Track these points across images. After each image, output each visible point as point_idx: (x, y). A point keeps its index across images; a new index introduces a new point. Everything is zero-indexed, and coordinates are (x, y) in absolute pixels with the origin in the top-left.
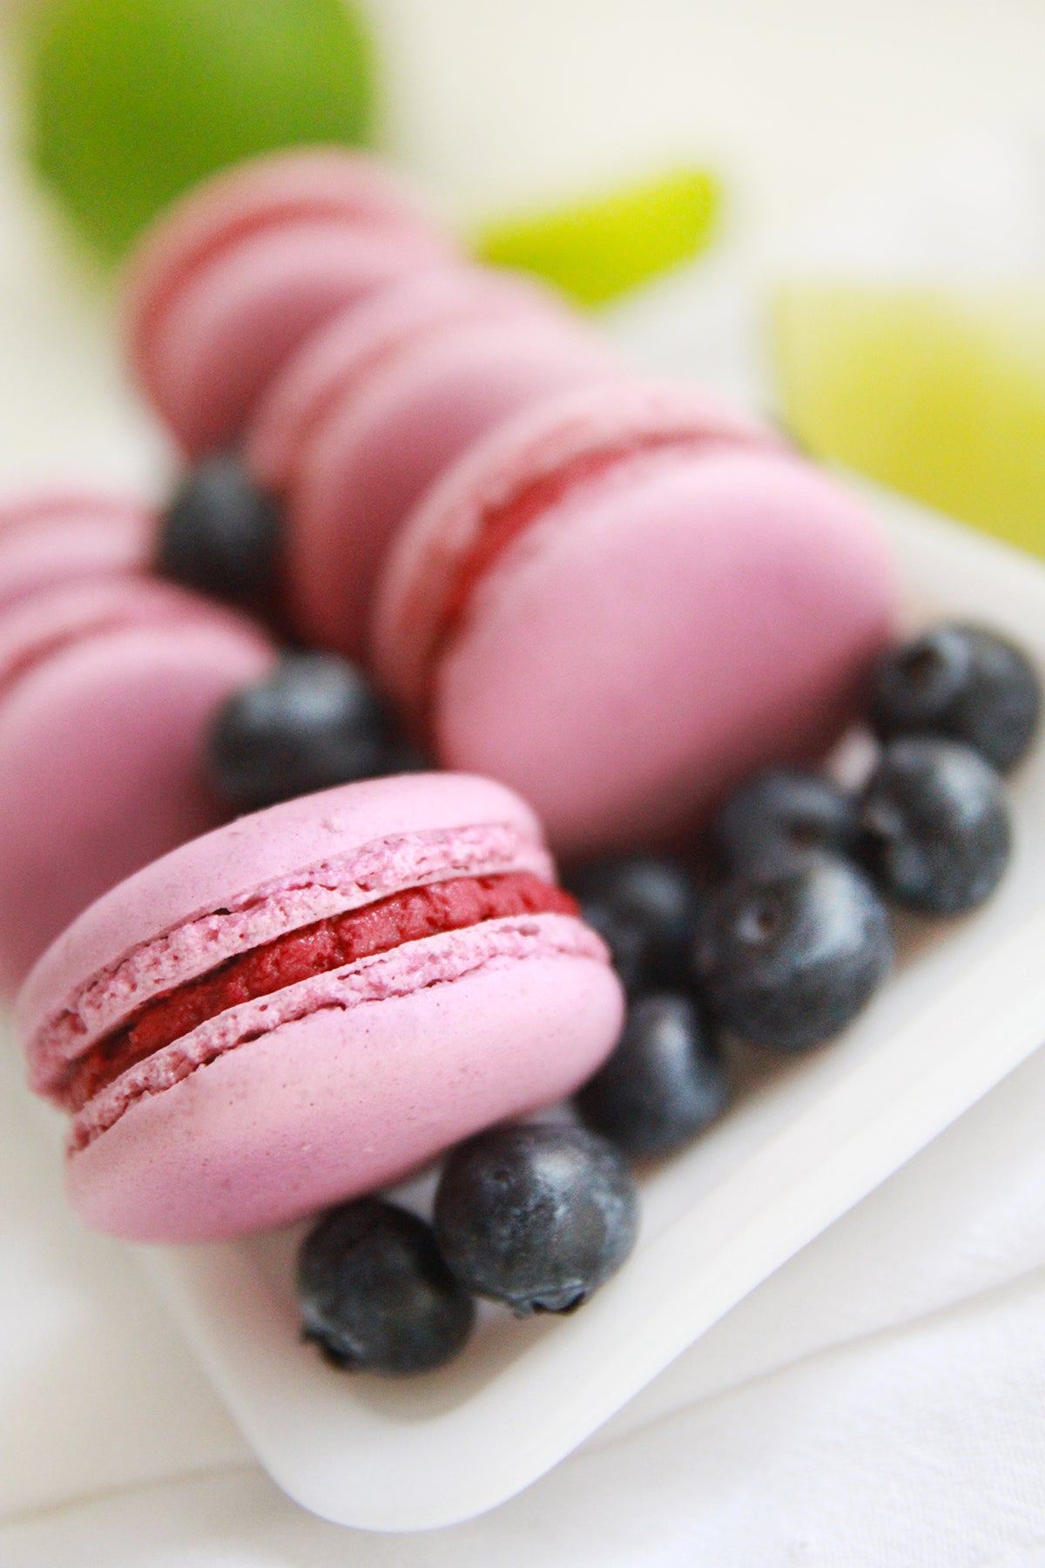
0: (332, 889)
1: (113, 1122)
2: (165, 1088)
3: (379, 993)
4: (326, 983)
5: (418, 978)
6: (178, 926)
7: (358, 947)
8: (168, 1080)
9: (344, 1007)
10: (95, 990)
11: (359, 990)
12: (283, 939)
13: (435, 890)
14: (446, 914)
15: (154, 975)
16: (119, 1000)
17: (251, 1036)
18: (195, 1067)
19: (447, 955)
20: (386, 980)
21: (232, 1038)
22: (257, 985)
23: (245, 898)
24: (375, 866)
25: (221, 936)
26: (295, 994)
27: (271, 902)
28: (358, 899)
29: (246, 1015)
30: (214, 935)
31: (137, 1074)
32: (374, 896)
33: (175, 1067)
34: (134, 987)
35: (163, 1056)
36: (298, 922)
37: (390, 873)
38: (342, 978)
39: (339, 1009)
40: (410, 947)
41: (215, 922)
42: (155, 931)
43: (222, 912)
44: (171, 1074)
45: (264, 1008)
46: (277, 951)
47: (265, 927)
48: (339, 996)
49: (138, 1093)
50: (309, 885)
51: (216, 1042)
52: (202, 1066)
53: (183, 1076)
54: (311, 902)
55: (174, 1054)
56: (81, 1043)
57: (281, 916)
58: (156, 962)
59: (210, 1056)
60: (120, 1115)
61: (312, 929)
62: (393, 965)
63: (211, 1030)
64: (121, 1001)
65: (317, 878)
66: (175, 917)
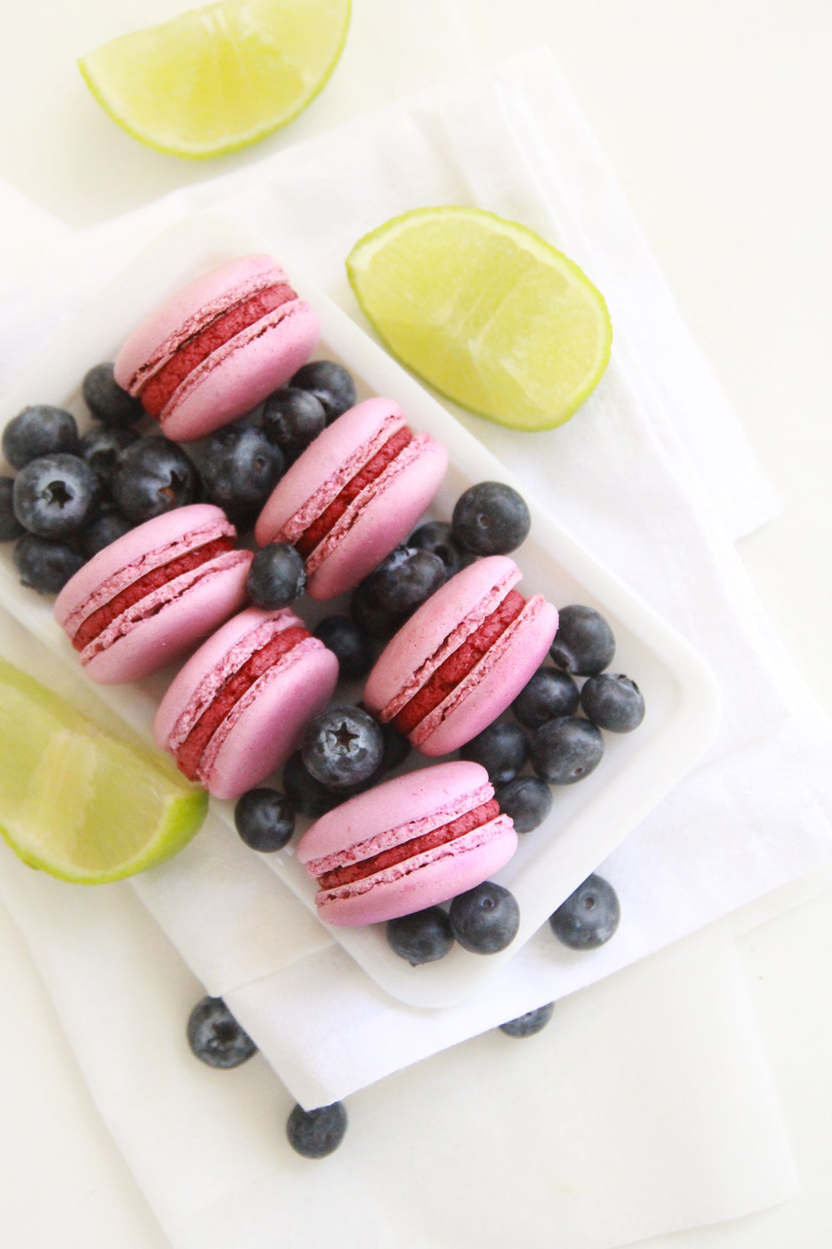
0: (447, 814)
1: (365, 892)
2: (391, 882)
3: (463, 850)
4: (446, 847)
5: (475, 844)
6: (398, 827)
7: (455, 834)
8: (392, 879)
9: (452, 855)
10: (362, 846)
11: (457, 849)
12: (432, 832)
13: (475, 811)
14: (478, 819)
15: (389, 843)
16: (373, 851)
17: (424, 865)
18: (402, 875)
19: (482, 836)
20: (466, 846)
21: (417, 866)
22: (423, 847)
23: (421, 818)
24: (460, 806)
25: (414, 832)
26: (437, 851)
27: (430, 819)
28: (455, 817)
29: (421, 858)
30: (411, 831)
31: (378, 876)
32: (460, 815)
33: (394, 875)
34: (379, 847)
35: (389, 871)
36: (438, 826)
37: (465, 808)
38: (451, 845)
39: (451, 856)
40: (472, 833)
41: (412, 826)
42: (390, 828)
43: (413, 822)
44: (393, 878)
45: (427, 856)
46: (430, 836)
47: (428, 828)
48: (452, 852)
49: (378, 883)
50: (441, 813)
51: (411, 868)
52: (405, 875)
53: (398, 879)
54: (442, 819)
55: (394, 870)
56: (351, 863)
57: (433, 824)
58: (390, 839)
59: (408, 872)
60: (369, 890)
61: (440, 828)
62: (467, 840)
63: (409, 863)
64: (374, 850)
65: (444, 811)
66: (397, 825)
